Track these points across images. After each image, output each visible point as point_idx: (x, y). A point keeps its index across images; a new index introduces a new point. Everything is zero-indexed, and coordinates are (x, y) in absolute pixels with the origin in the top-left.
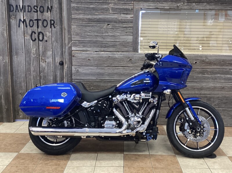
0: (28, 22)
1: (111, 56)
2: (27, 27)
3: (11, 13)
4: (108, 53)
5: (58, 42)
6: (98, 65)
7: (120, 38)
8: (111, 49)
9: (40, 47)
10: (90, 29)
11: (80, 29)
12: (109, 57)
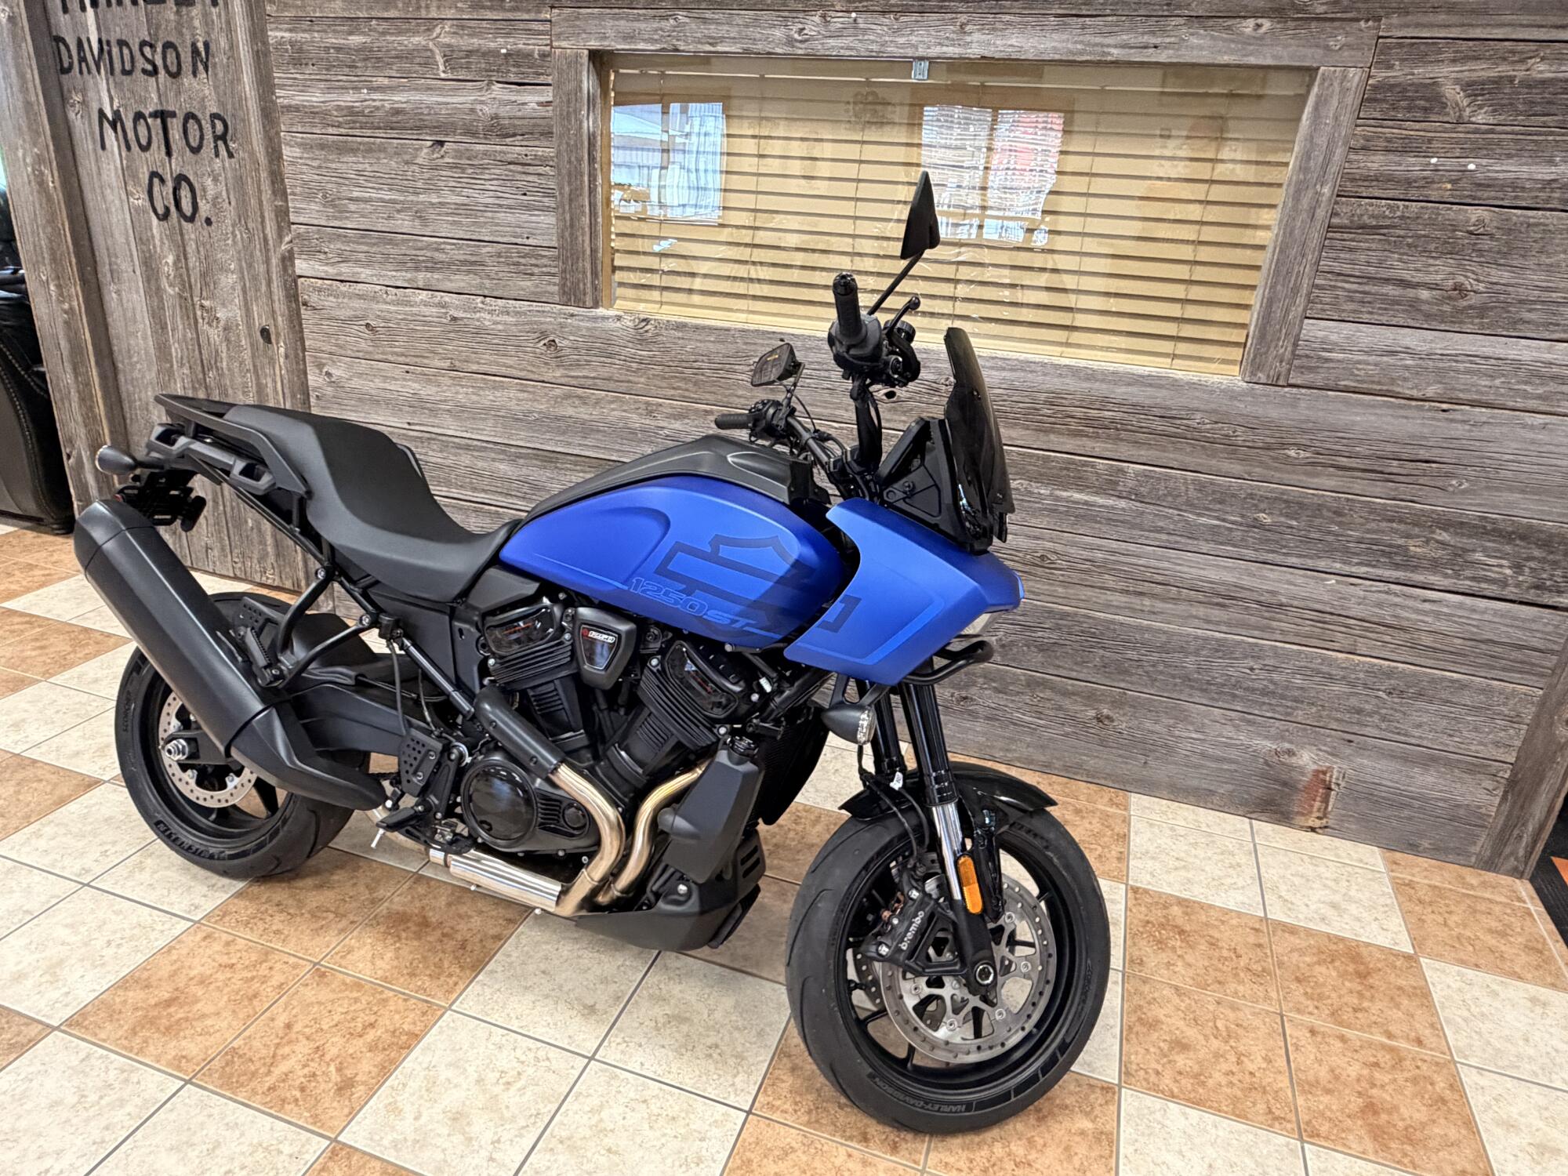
0: (129, 125)
1: (461, 314)
2: (129, 148)
3: (65, 78)
4: (447, 298)
5: (251, 225)
6: (408, 360)
7: (497, 225)
8: (460, 281)
9: (189, 249)
10: (361, 167)
11: (320, 167)
12: (454, 319)
